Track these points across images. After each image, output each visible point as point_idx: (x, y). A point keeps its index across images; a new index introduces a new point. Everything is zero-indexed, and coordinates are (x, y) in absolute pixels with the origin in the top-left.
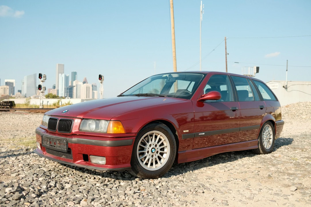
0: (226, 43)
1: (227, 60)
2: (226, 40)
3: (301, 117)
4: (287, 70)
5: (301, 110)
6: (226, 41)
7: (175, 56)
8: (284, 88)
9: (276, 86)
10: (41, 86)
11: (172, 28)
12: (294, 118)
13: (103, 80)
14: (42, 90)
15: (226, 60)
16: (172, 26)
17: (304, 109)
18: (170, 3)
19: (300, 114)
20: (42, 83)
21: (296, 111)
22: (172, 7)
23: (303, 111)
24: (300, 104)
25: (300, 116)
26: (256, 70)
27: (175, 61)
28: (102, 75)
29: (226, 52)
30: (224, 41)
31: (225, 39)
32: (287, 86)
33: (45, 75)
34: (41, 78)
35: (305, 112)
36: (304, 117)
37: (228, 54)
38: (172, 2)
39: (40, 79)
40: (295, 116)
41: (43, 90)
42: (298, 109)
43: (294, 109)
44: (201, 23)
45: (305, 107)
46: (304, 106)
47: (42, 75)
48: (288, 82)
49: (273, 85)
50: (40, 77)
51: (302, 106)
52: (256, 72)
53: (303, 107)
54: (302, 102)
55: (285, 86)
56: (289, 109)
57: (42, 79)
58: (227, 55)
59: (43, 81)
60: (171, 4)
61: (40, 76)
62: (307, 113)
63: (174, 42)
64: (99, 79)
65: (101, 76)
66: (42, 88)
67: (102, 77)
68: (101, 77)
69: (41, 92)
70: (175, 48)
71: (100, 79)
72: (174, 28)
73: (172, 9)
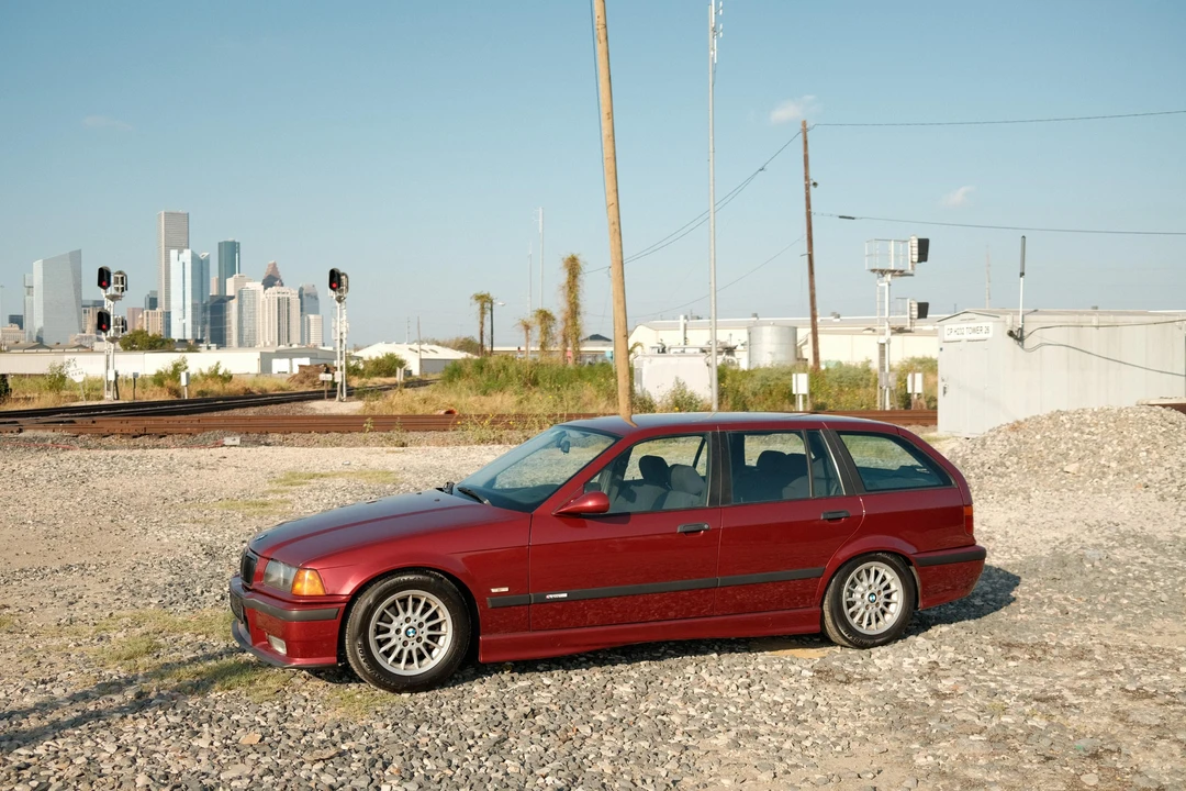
0: (806, 142)
1: (813, 210)
2: (805, 131)
3: (1062, 470)
4: (1022, 274)
5: (1062, 442)
6: (805, 137)
7: (616, 220)
8: (1012, 339)
9: (984, 329)
10: (108, 317)
11: (604, 116)
12: (1036, 472)
13: (347, 288)
14: (112, 332)
15: (808, 206)
16: (605, 109)
17: (1073, 439)
18: (596, 23)
19: (1059, 457)
20: (112, 303)
21: (1046, 446)
22: (602, 38)
23: (1070, 445)
24: (1061, 418)
25: (1058, 465)
26: (916, 250)
27: (617, 241)
28: (342, 271)
29: (807, 178)
30: (801, 135)
31: (801, 127)
32: (1021, 330)
33: (120, 273)
34: (109, 284)
35: (1078, 450)
36: (1072, 468)
37: (815, 184)
38: (602, 21)
39: (102, 290)
40: (1040, 465)
41: (117, 330)
42: (1054, 436)
43: (1038, 437)
44: (714, 72)
45: (1076, 431)
46: (1075, 426)
47: (109, 274)
48: (1026, 317)
49: (973, 325)
50: (104, 284)
51: (1068, 426)
52: (915, 258)
53: (1070, 429)
54: (1067, 413)
55: (1015, 330)
56: (1021, 437)
57: (111, 290)
58: (812, 188)
59: (113, 298)
60: (600, 27)
61: (104, 278)
62: (1082, 454)
63: (612, 170)
64: (331, 287)
65: (339, 275)
66: (112, 323)
67: (343, 277)
68: (336, 279)
69: (107, 339)
70: (617, 190)
71: (334, 285)
72: (611, 115)
73: (604, 44)
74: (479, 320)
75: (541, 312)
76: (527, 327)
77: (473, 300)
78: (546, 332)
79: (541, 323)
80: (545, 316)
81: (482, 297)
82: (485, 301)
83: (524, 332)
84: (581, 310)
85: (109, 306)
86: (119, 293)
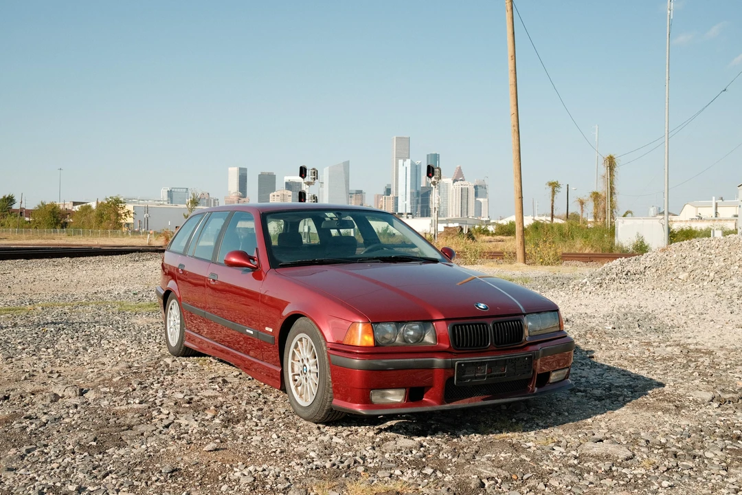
3: (677, 278)
10: (305, 194)
13: (440, 176)
19: (680, 269)
20: (308, 186)
25: (677, 275)
27: (516, 136)
28: (436, 166)
33: (314, 169)
34: (306, 176)
35: (695, 265)
39: (302, 179)
40: (666, 275)
47: (306, 170)
50: (303, 175)
57: (307, 179)
59: (309, 184)
60: (507, 1)
61: (303, 172)
63: (514, 91)
64: (428, 176)
65: (434, 169)
66: (307, 197)
67: (438, 170)
68: (432, 171)
71: (430, 175)
73: (510, 12)
74: (551, 198)
75: (594, 193)
76: (582, 203)
77: (547, 186)
78: (596, 206)
79: (594, 201)
80: (596, 196)
81: (553, 183)
82: (554, 186)
83: (580, 206)
84: (616, 191)
85: (305, 188)
86: (312, 181)
